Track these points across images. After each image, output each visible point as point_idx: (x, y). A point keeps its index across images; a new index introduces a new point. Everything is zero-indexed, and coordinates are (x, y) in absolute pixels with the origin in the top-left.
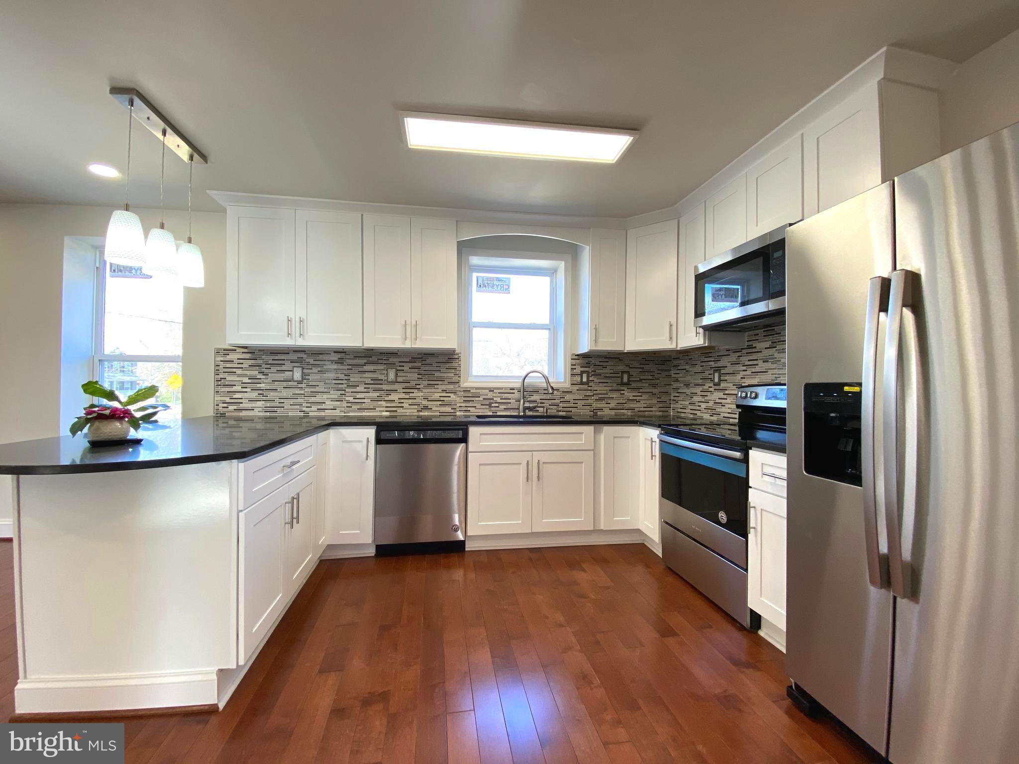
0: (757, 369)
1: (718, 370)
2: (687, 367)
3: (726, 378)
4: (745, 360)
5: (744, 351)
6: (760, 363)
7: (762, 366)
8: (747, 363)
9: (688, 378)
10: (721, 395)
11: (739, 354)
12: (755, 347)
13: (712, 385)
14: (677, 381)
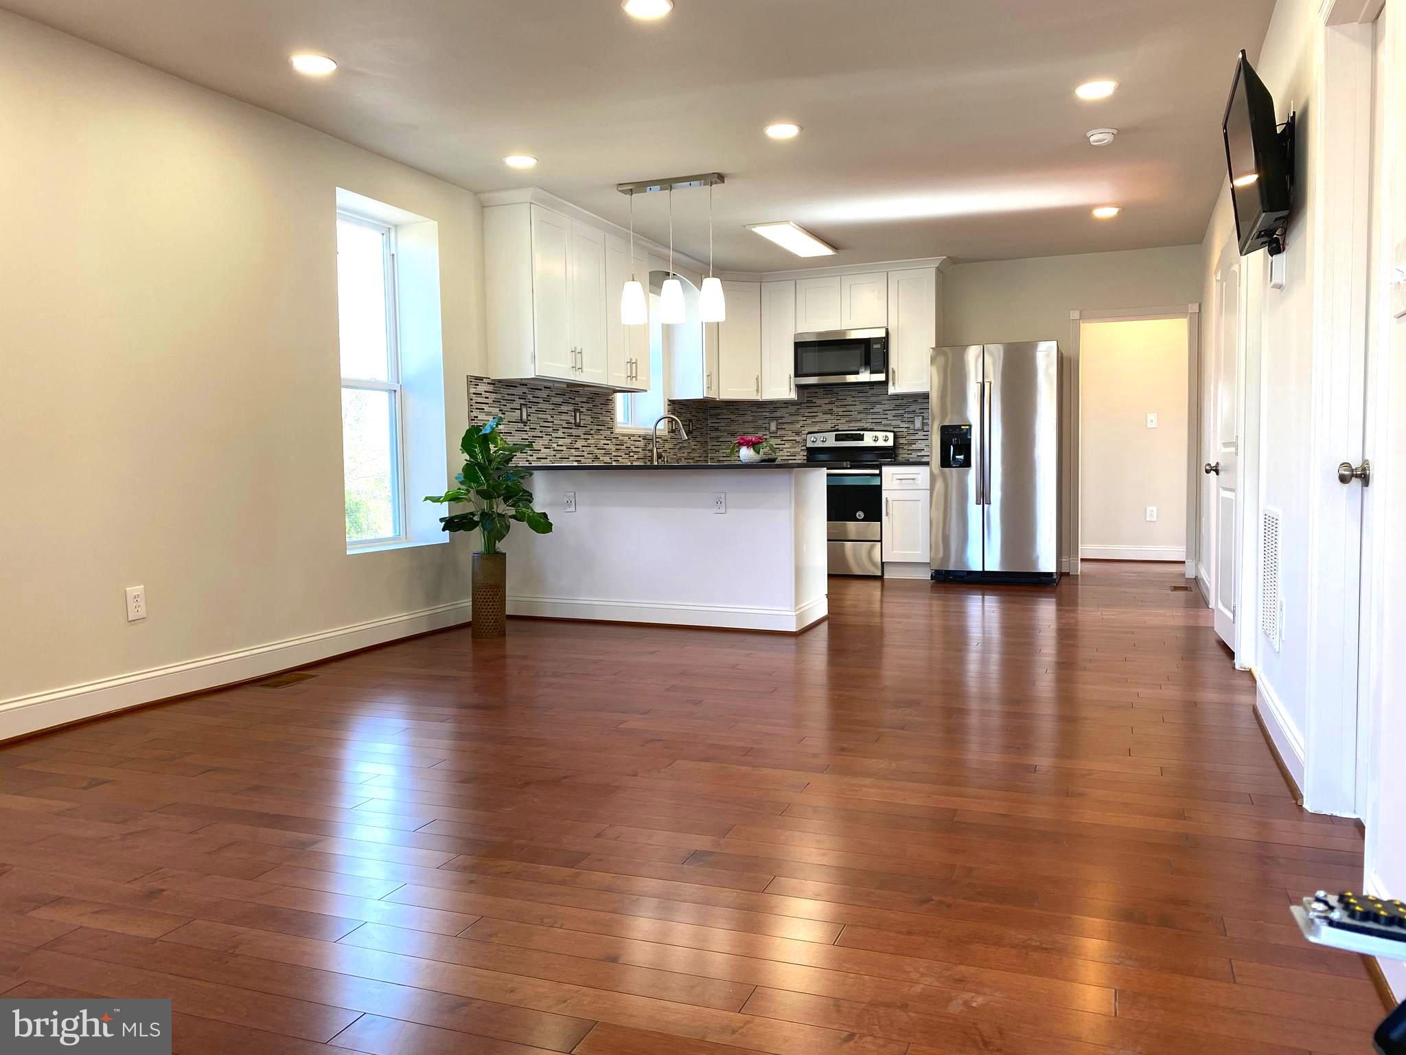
0: (817, 419)
1: (776, 418)
2: (733, 417)
3: (784, 427)
4: (805, 412)
5: (803, 405)
6: (820, 415)
7: (821, 417)
8: (806, 414)
9: (733, 428)
10: (779, 441)
11: (799, 407)
12: (815, 403)
13: (767, 433)
14: (717, 429)
